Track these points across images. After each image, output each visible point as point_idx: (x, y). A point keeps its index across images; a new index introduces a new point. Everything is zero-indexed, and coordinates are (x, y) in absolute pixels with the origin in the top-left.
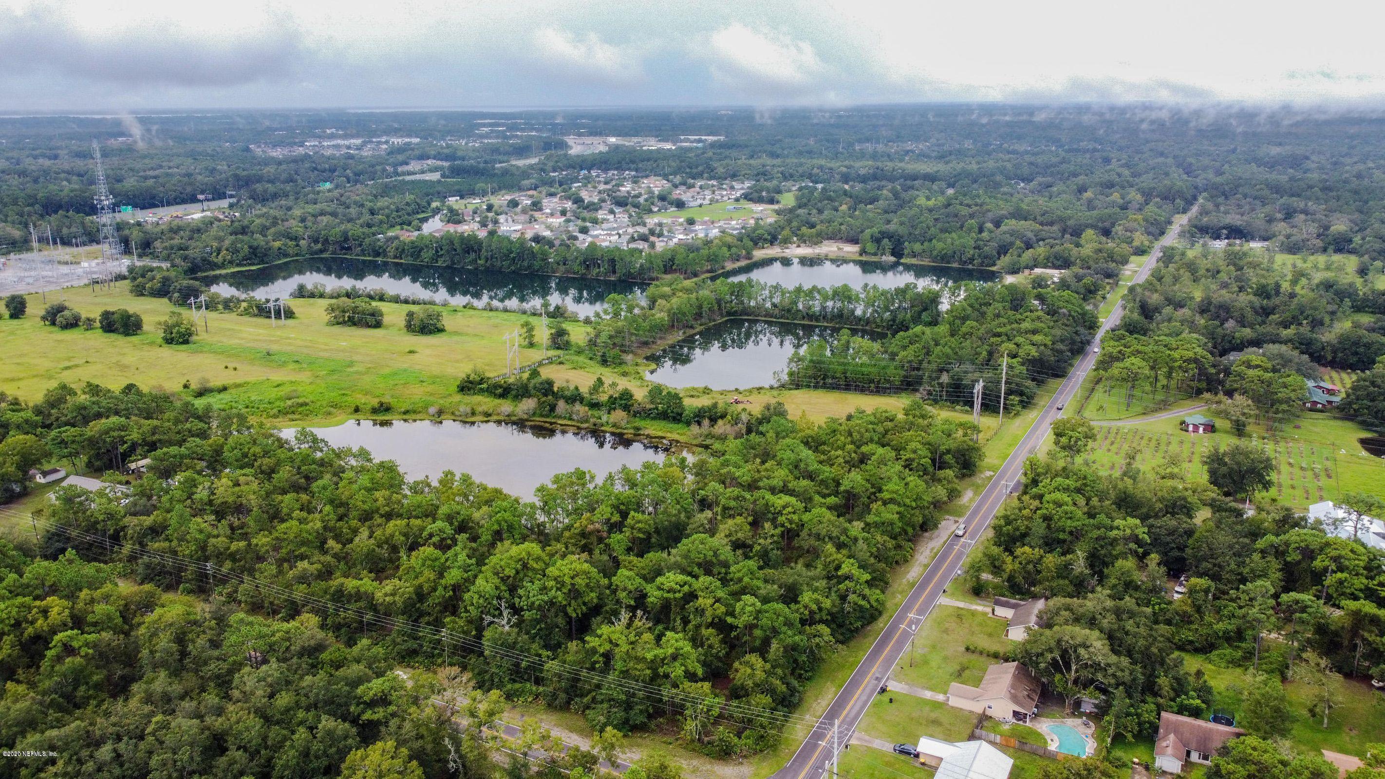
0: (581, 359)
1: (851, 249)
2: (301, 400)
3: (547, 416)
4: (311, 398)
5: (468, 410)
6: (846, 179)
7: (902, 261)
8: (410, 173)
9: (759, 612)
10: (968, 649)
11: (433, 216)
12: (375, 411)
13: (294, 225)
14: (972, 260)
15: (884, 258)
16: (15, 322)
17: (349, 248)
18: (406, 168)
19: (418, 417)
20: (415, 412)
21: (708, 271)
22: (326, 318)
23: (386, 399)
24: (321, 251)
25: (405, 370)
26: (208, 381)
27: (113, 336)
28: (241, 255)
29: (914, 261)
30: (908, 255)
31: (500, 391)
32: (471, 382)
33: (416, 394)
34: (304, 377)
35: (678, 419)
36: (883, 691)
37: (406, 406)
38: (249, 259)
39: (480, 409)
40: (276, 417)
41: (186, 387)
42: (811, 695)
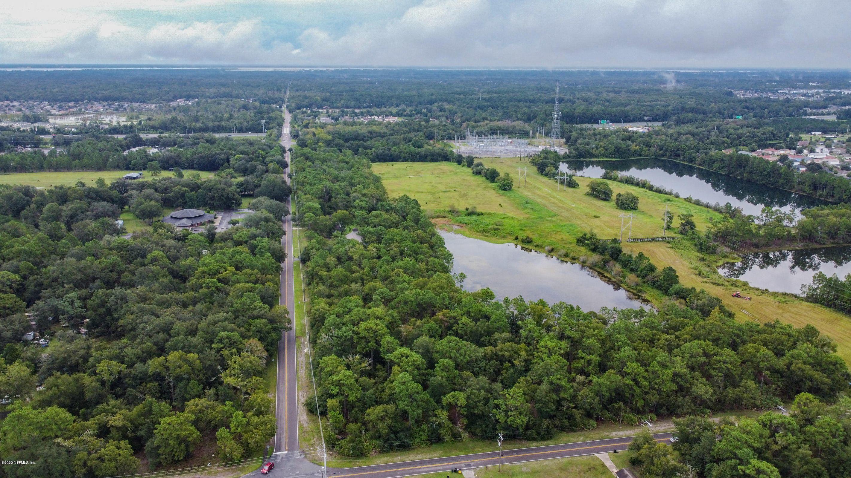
0: (688, 244)
3: (602, 268)
4: (506, 227)
5: (565, 252)
8: (823, 114)
12: (523, 241)
16: (466, 168)
17: (678, 155)
18: (825, 111)
19: (541, 250)
20: (544, 247)
22: (588, 190)
24: (663, 155)
25: (573, 225)
26: (478, 209)
28: (609, 151)
31: (593, 247)
32: (585, 239)
34: (522, 217)
35: (666, 292)
36: (455, 471)
37: (539, 243)
38: (613, 154)
39: (572, 255)
40: (480, 232)
41: (467, 209)
42: (422, 450)
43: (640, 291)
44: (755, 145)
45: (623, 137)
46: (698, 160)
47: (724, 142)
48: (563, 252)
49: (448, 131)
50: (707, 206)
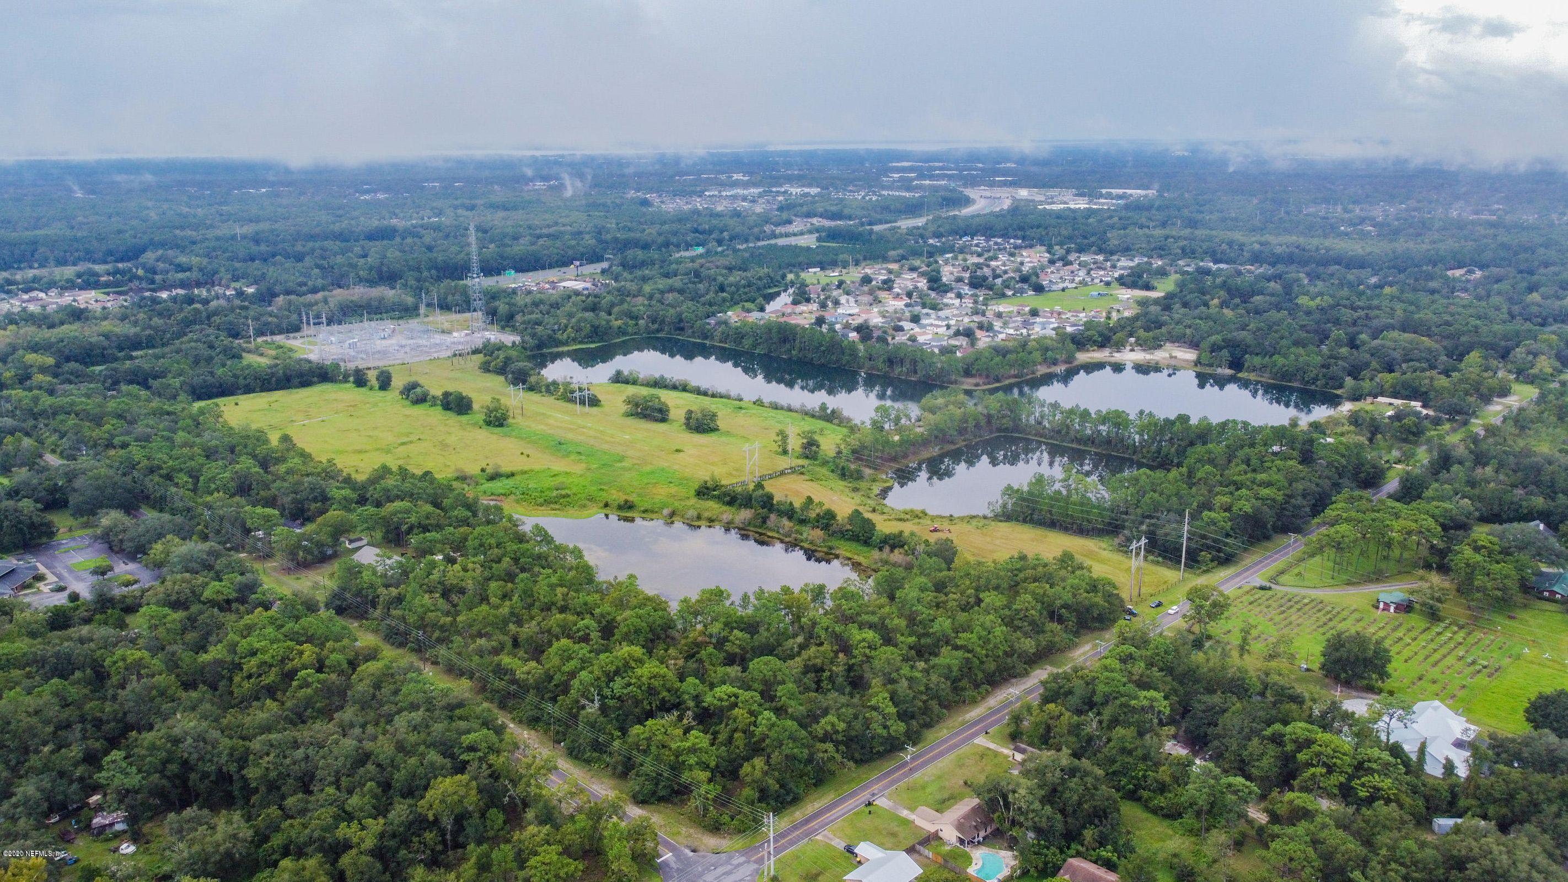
0: (824, 471)
1: (1189, 355)
2: (563, 492)
3: (760, 527)
4: (574, 490)
5: (695, 514)
6: (1256, 259)
7: (1240, 375)
9: (773, 725)
10: (966, 783)
11: (785, 291)
12: (620, 508)
13: (639, 303)
14: (1315, 379)
15: (1219, 370)
16: (382, 393)
17: (682, 329)
19: (653, 516)
20: (652, 512)
21: (1015, 376)
22: (624, 408)
23: (633, 498)
24: (658, 331)
25: (663, 470)
26: (500, 466)
27: (449, 414)
28: (583, 334)
29: (1253, 377)
30: (1249, 370)
31: (728, 499)
32: (707, 488)
33: (662, 493)
34: (578, 469)
35: (867, 542)
36: (870, 804)
37: (647, 505)
38: (590, 338)
39: (706, 514)
40: (541, 505)
41: (483, 470)
42: (811, 797)
43: (831, 548)
44: (760, 300)
45: (583, 305)
46: (717, 335)
47: (724, 300)
48: (692, 513)
49: (263, 319)
50: (790, 409)
